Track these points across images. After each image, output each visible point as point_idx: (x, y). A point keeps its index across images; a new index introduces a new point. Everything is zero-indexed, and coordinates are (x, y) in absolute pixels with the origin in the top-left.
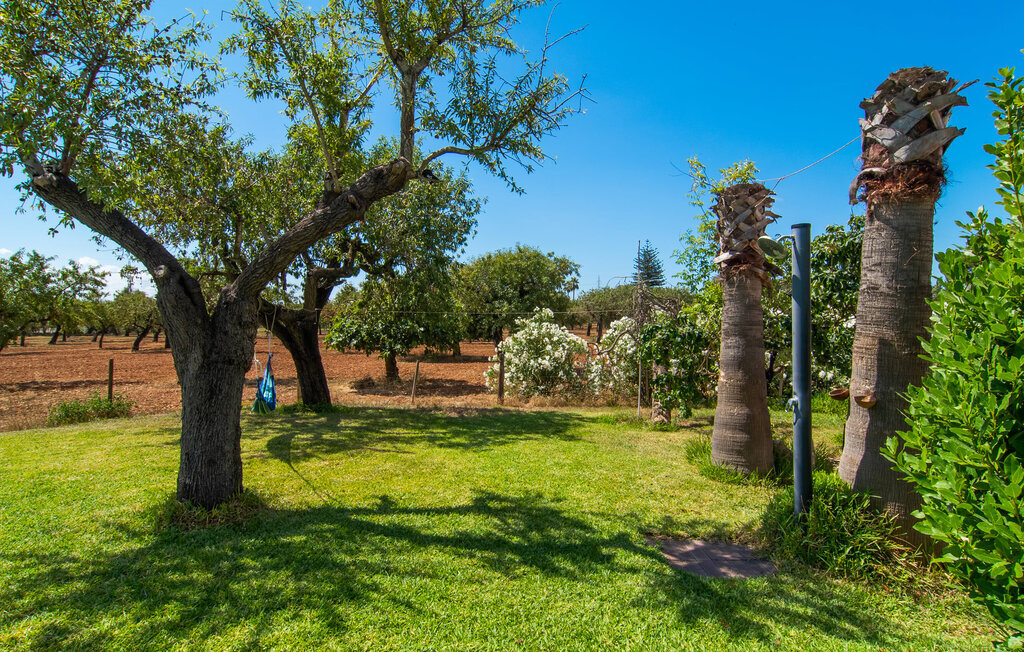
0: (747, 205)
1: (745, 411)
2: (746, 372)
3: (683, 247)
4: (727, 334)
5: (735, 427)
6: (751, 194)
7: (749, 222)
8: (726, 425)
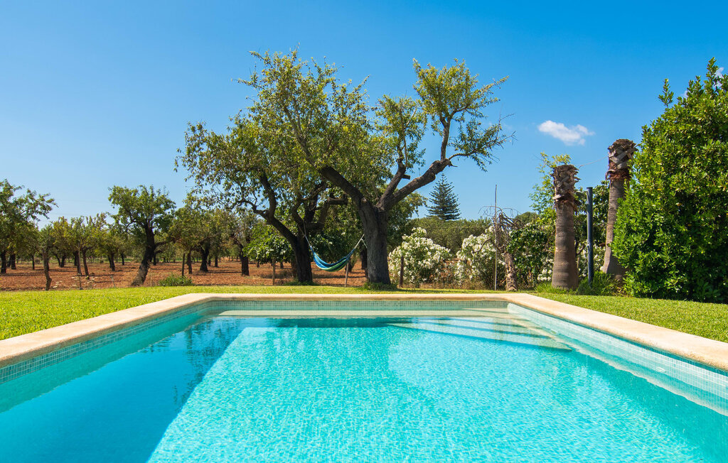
0: (567, 175)
1: (567, 263)
2: (567, 247)
3: (533, 191)
4: (559, 231)
5: (563, 271)
6: (568, 170)
7: (568, 181)
8: (559, 270)
